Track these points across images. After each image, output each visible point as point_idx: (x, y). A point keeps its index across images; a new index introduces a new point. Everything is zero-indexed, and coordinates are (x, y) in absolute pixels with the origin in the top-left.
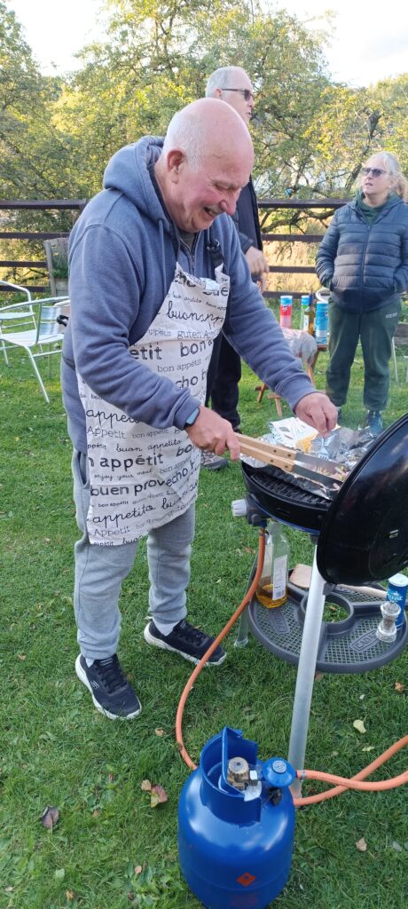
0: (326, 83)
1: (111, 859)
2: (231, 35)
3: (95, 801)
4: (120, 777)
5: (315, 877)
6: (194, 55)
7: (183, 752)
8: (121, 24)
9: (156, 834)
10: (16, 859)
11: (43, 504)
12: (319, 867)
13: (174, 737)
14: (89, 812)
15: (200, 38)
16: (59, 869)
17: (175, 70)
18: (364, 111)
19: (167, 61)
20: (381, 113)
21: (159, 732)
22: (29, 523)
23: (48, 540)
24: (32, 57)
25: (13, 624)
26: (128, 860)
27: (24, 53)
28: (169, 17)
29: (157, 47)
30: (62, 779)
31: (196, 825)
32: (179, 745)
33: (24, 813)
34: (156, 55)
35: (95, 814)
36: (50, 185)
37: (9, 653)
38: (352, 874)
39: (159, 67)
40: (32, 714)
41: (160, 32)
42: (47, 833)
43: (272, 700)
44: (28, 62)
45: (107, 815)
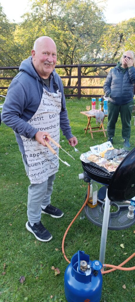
0: (105, 24)
1: (42, 293)
2: (73, 8)
3: (36, 274)
4: (44, 265)
5: (109, 298)
6: (60, 16)
7: (65, 256)
8: (36, 6)
9: (57, 284)
10: (12, 294)
11: (15, 171)
12: (111, 295)
13: (61, 251)
14: (34, 277)
15: (62, 10)
16: (26, 297)
17: (54, 21)
18: (118, 33)
19: (51, 18)
20: (124, 34)
21: (57, 250)
22: (11, 178)
23: (18, 184)
24: (7, 18)
25: (7, 213)
26: (48, 293)
27: (4, 16)
28: (52, 3)
29: (48, 13)
30: (25, 266)
31: (70, 283)
32: (63, 254)
33: (13, 278)
34: (48, 16)
35: (37, 278)
36: (14, 61)
37: (6, 223)
38: (122, 297)
39: (49, 20)
40: (15, 244)
41: (49, 8)
42: (21, 285)
43: (93, 237)
44: (5, 19)
45: (41, 278)
